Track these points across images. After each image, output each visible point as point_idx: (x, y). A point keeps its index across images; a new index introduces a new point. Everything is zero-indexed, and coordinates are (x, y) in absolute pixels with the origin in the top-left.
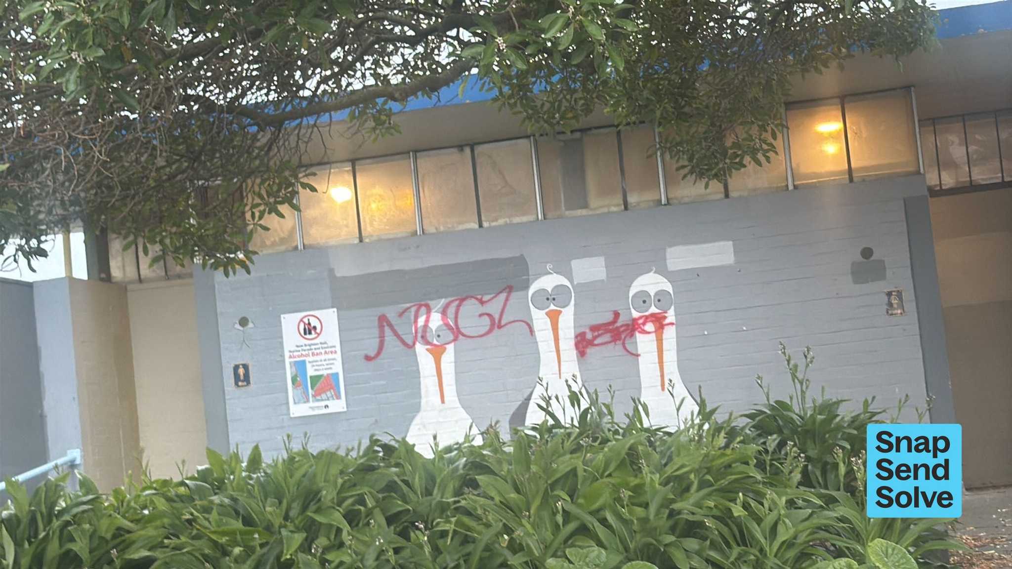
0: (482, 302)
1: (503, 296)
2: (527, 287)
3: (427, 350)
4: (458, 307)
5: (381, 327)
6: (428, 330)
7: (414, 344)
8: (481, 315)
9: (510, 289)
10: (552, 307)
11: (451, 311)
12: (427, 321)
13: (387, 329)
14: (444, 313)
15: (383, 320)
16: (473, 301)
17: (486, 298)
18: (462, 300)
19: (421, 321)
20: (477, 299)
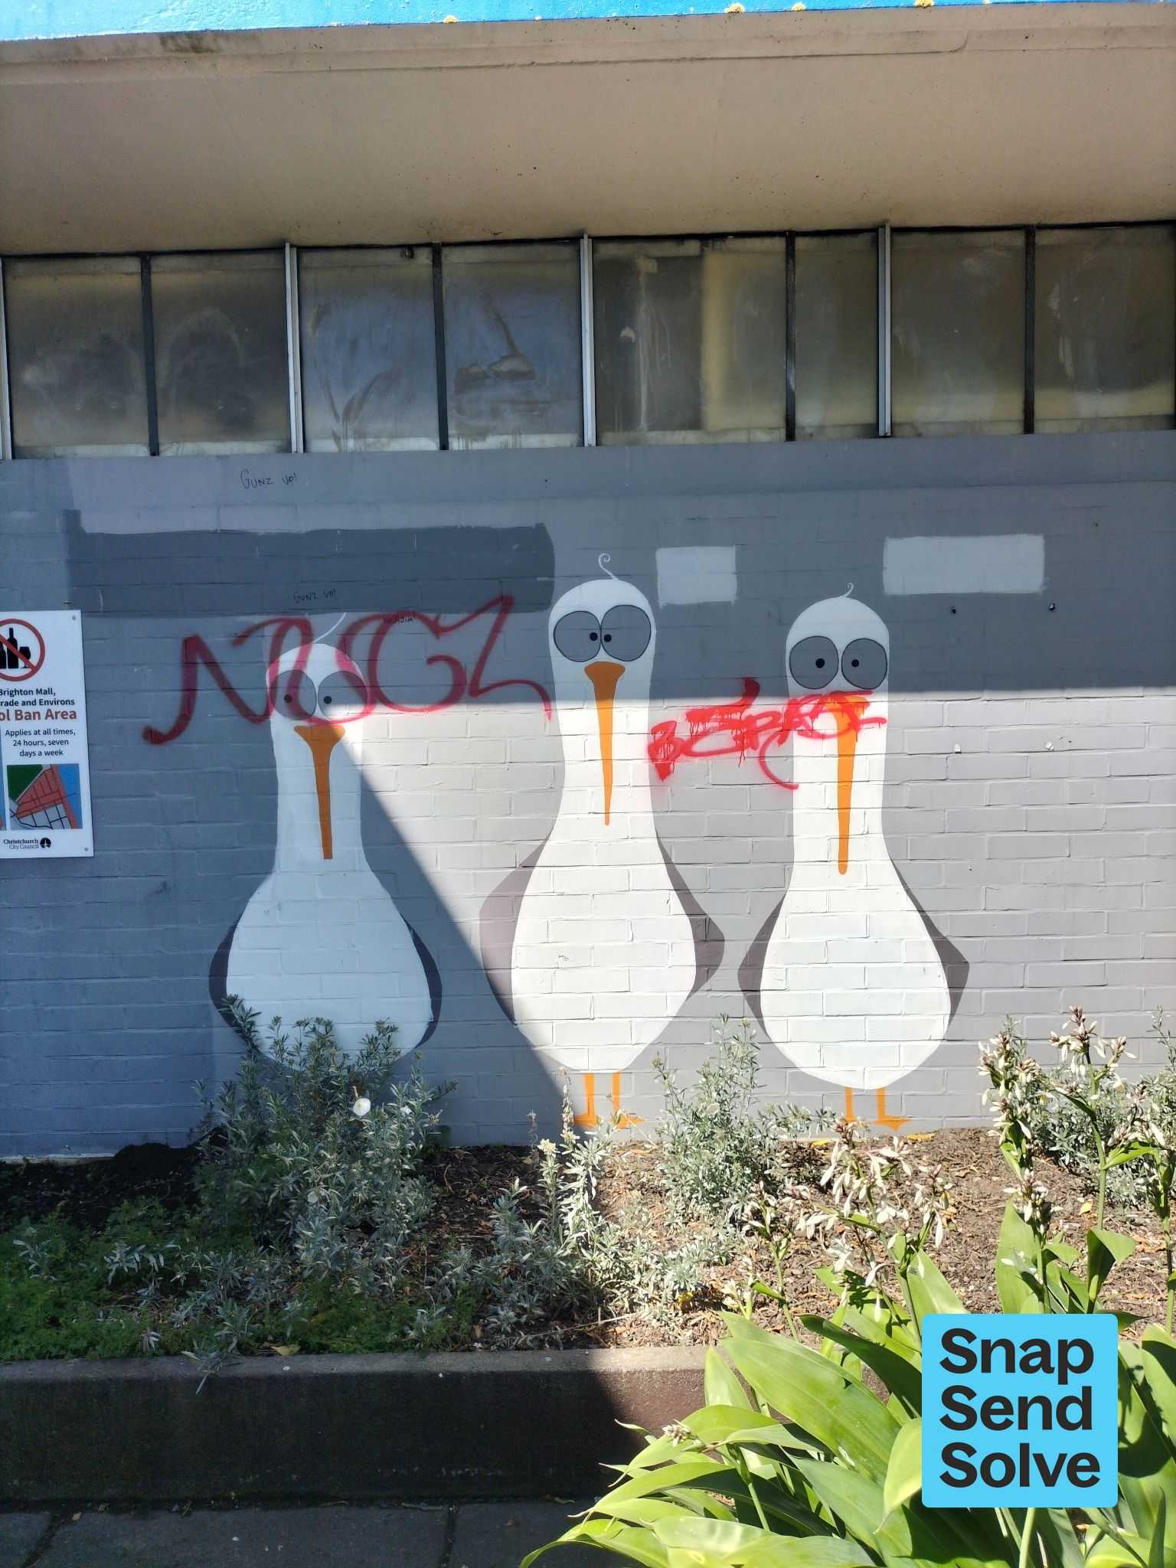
0: (437, 630)
1: (488, 619)
2: (545, 603)
3: (298, 729)
4: (380, 634)
5: (189, 665)
6: (303, 683)
7: (267, 714)
8: (431, 660)
9: (505, 604)
10: (602, 656)
11: (362, 643)
12: (302, 661)
13: (204, 675)
14: (344, 645)
15: (193, 649)
16: (416, 625)
17: (447, 620)
18: (390, 620)
19: (288, 660)
20: (425, 620)
